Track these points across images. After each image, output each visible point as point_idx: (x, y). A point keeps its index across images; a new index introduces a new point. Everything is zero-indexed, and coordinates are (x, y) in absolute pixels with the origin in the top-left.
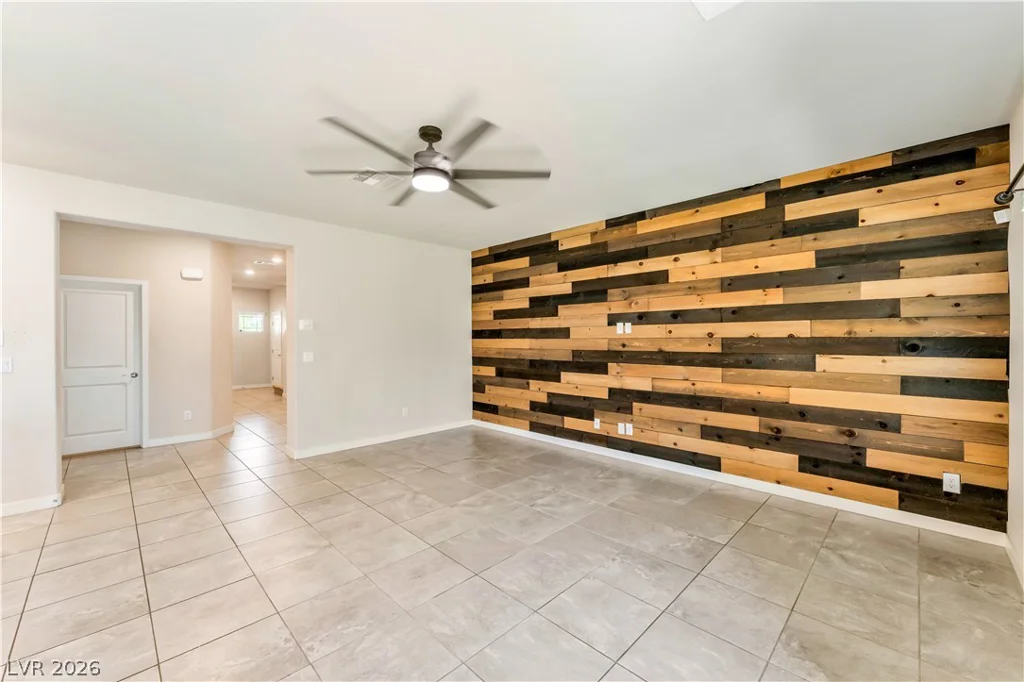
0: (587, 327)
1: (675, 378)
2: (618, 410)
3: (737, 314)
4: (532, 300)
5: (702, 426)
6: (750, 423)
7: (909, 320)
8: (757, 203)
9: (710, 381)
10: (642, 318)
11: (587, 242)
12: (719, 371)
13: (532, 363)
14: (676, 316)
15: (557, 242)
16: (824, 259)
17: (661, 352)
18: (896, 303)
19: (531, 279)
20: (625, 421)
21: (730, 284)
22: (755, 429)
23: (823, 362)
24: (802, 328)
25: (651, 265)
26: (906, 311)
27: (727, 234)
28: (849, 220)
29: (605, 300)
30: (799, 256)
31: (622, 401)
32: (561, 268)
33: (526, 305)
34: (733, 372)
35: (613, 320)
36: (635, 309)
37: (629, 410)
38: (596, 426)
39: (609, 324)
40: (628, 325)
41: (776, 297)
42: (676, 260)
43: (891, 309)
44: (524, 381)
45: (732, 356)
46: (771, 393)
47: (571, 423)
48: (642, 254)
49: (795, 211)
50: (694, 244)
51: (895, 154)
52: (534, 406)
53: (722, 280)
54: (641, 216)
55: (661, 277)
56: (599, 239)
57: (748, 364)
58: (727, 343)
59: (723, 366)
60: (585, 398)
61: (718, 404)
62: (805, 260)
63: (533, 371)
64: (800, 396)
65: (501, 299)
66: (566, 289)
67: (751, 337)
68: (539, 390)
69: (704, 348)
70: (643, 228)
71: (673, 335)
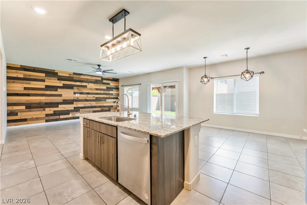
0: (68, 94)
1: (88, 104)
2: (76, 111)
3: (97, 94)
4: (46, 86)
5: (93, 111)
6: (99, 109)
7: (114, 96)
8: (100, 79)
9: (94, 104)
10: (81, 93)
11: (68, 76)
12: (95, 102)
13: (46, 103)
14: (88, 93)
15: (57, 73)
16: (107, 88)
17: (86, 99)
18: (113, 94)
19: (46, 80)
20: (78, 113)
21: (97, 89)
22: (100, 110)
23: (107, 100)
24: (105, 96)
25: (84, 84)
26: (113, 95)
27: (96, 82)
28: (109, 84)
29: (73, 89)
30: (104, 87)
31: (77, 109)
32: (58, 80)
33: (44, 87)
34: (97, 102)
35: (75, 93)
36: (80, 92)
37: (79, 111)
38: (71, 115)
39: (74, 94)
40: (79, 94)
41: (102, 92)
42: (88, 84)
43: (112, 94)
44: (43, 109)
45: (97, 100)
46: (102, 105)
47: (62, 117)
48: (81, 81)
49: (104, 81)
50: (91, 82)
51: (113, 78)
52: (47, 115)
53: (96, 89)
54: (82, 74)
55: (86, 86)
56: (71, 76)
57: (99, 101)
58: (96, 98)
59: (96, 101)
60: (67, 110)
61: (95, 107)
62: (105, 88)
63: (47, 106)
64: (105, 105)
65: (30, 84)
66: (61, 85)
67: (99, 97)
68: (49, 111)
69: (93, 99)
70: (82, 77)
71: (88, 96)
